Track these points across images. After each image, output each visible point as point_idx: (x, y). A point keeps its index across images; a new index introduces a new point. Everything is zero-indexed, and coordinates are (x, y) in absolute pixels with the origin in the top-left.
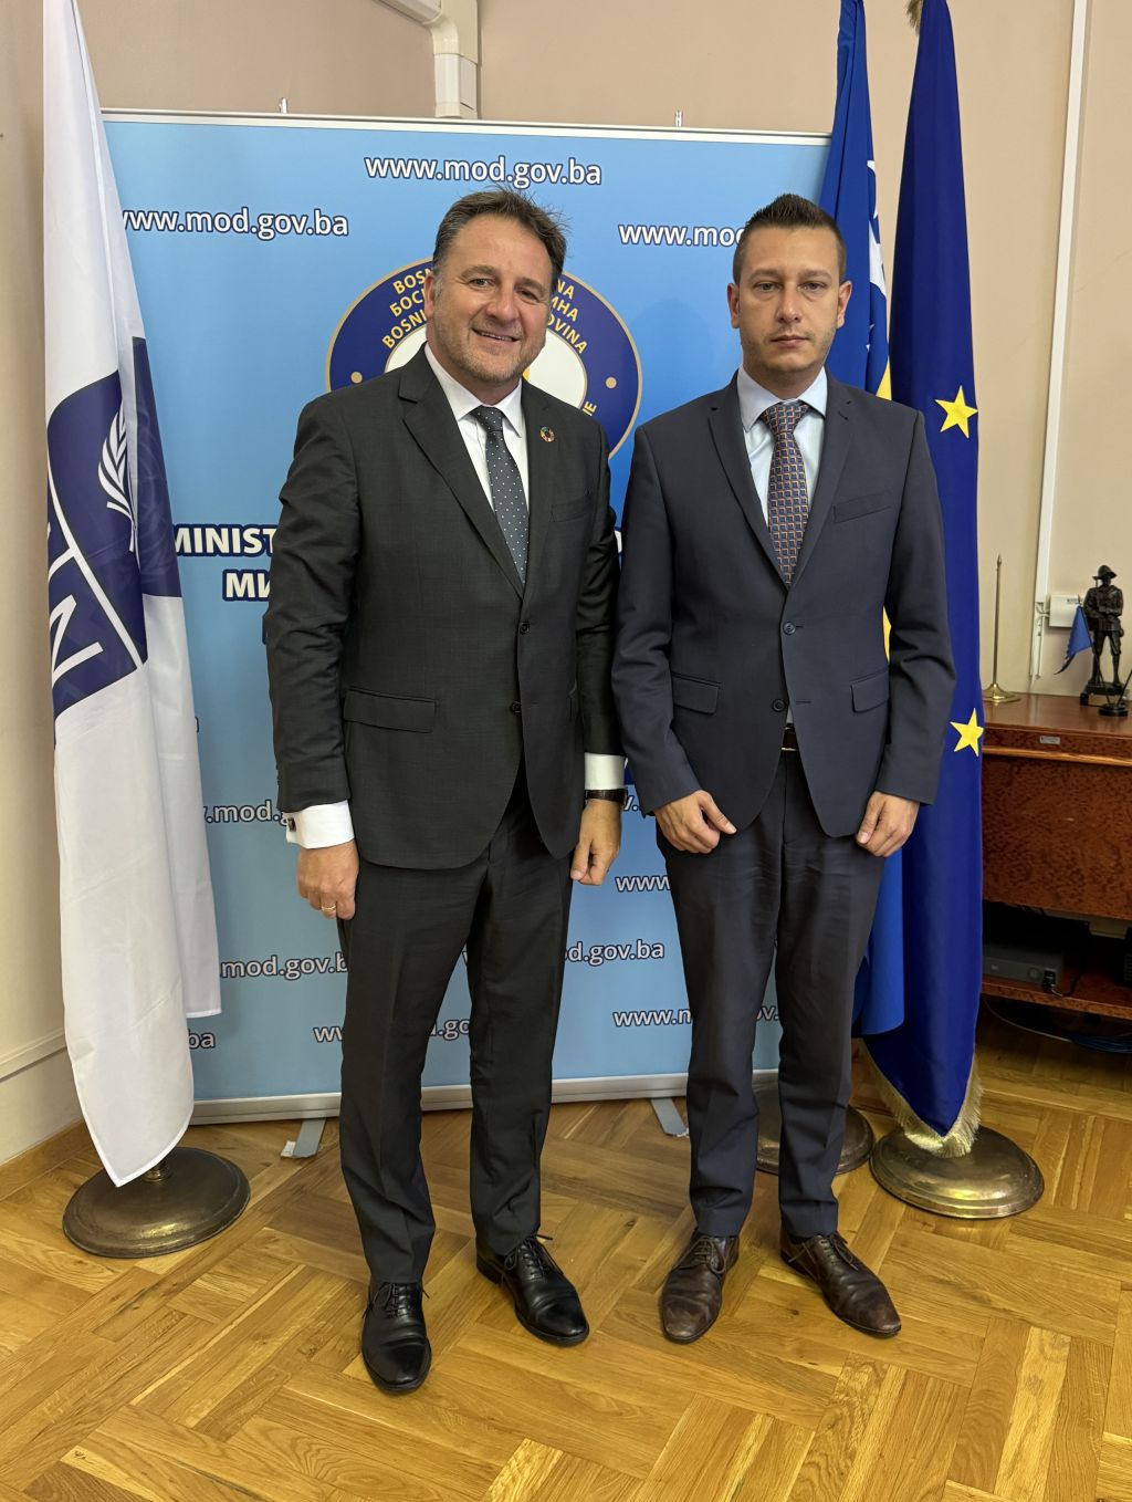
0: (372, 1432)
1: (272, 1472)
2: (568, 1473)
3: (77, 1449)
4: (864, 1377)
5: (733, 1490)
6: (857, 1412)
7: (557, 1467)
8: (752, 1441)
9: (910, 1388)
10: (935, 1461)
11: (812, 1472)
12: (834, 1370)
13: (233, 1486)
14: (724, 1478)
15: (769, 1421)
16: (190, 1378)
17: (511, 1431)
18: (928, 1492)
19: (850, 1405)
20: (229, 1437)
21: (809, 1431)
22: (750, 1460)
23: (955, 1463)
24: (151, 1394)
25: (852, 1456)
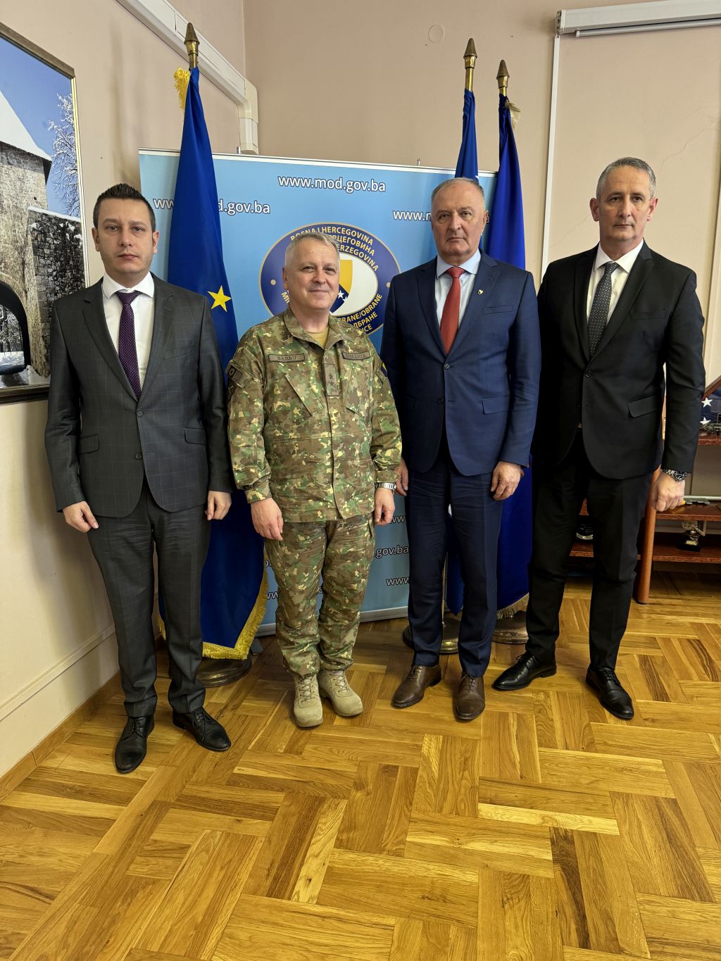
0: (361, 742)
1: (329, 761)
2: (449, 742)
3: (236, 768)
4: (542, 696)
5: (515, 737)
6: (546, 707)
7: (443, 741)
8: (513, 721)
9: (561, 697)
10: (582, 717)
11: (540, 727)
12: (531, 695)
13: (316, 768)
14: (509, 735)
15: (515, 715)
16: (268, 736)
17: (417, 733)
18: (585, 727)
19: (542, 705)
20: (301, 753)
21: (532, 716)
22: (516, 728)
23: (590, 718)
24: (255, 745)
25: (552, 720)
